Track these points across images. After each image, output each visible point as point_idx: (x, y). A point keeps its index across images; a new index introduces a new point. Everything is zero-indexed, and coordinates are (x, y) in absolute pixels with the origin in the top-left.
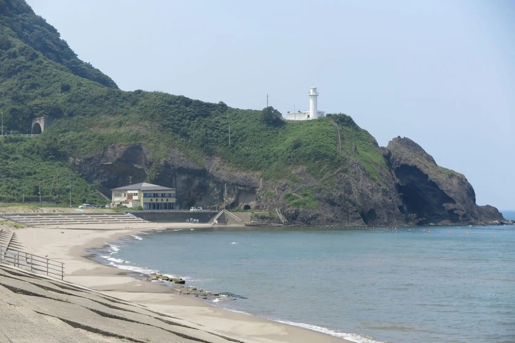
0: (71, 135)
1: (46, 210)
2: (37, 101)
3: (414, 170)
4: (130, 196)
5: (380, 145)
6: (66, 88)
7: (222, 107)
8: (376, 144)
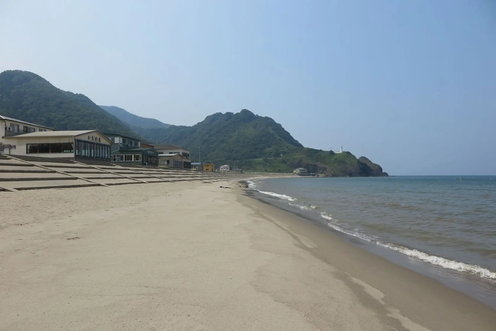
0: (288, 157)
1: (277, 174)
2: (281, 150)
3: (364, 164)
4: (297, 171)
5: (357, 158)
6: (287, 147)
7: (321, 151)
8: (356, 158)
